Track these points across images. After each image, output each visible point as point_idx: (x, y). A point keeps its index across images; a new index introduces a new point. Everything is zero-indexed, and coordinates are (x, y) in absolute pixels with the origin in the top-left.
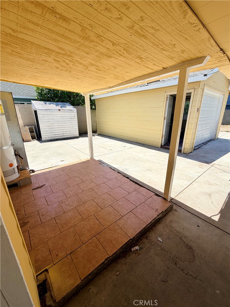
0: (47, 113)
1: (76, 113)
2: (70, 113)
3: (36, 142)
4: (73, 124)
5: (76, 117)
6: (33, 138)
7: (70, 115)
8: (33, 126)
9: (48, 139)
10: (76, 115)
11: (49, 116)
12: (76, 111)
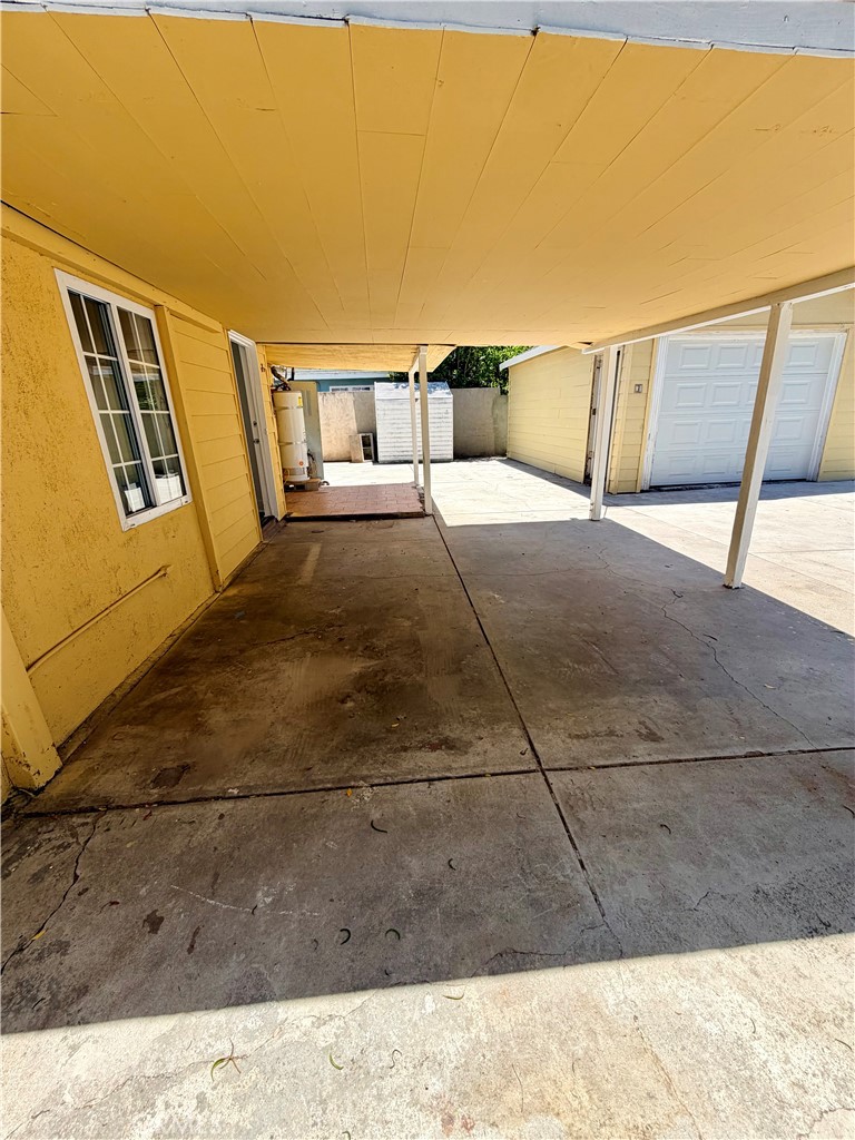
0: (391, 407)
1: (451, 405)
2: (438, 406)
3: (369, 464)
4: (442, 429)
5: (451, 415)
6: (367, 457)
7: (437, 411)
8: (371, 435)
9: (388, 459)
10: (451, 411)
11: (396, 412)
12: (451, 401)
